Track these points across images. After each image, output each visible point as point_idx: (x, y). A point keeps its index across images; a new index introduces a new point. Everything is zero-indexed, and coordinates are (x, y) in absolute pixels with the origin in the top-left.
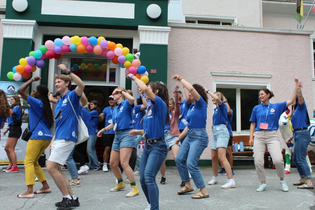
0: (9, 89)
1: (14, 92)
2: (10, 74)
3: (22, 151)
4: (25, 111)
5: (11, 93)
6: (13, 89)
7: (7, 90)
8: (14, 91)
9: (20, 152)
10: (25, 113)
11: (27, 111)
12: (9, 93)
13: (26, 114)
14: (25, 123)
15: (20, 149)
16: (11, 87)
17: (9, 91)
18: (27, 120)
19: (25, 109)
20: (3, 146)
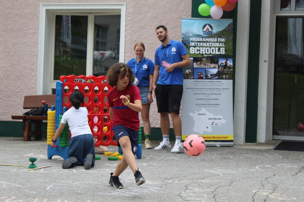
0: (205, 30)
1: (211, 34)
2: (202, 7)
3: (225, 121)
4: (228, 62)
5: (207, 35)
6: (210, 30)
7: (202, 31)
8: (212, 32)
9: (223, 123)
10: (228, 65)
11: (231, 62)
12: (205, 35)
13: (230, 66)
14: (228, 79)
15: (223, 118)
16: (207, 27)
17: (205, 32)
18: (231, 76)
19: (228, 59)
20: (199, 113)
